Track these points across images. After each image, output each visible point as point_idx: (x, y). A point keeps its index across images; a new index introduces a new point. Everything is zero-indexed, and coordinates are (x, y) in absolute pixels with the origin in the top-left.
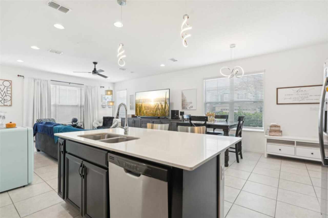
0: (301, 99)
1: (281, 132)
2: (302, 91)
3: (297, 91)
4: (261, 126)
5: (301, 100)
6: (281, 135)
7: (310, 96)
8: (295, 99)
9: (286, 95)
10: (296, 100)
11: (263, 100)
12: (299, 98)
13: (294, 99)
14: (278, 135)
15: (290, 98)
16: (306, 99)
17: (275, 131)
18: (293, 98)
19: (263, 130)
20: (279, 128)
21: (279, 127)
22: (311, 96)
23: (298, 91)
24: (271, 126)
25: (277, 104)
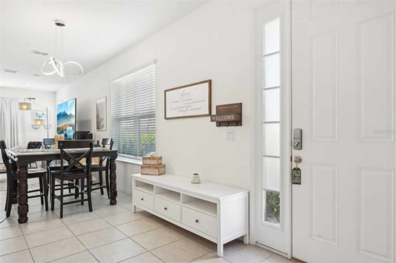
0: (185, 109)
2: (186, 94)
7: (193, 103)
9: (172, 102)
11: (155, 110)
14: (153, 173)
15: (176, 108)
16: (190, 108)
17: (149, 166)
18: (179, 108)
20: (156, 161)
23: (183, 95)
24: (144, 158)
25: (166, 118)
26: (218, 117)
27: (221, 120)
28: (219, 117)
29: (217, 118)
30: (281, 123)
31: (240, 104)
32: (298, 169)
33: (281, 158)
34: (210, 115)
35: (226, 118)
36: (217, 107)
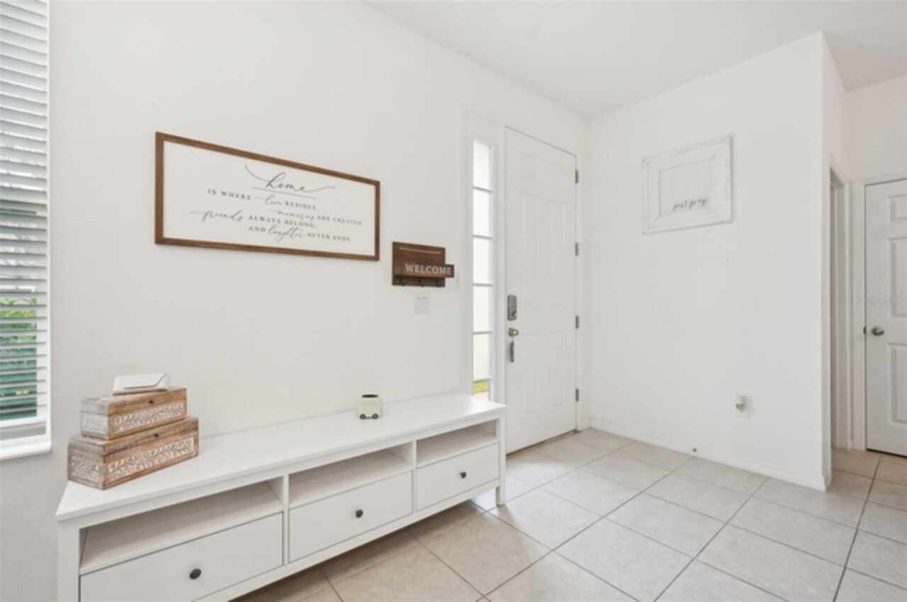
0: (288, 227)
1: (193, 428)
2: (290, 186)
3: (270, 183)
4: (28, 408)
5: (286, 233)
6: (191, 449)
7: (319, 218)
8: (260, 224)
9: (213, 192)
10: (263, 230)
12: (278, 221)
13: (254, 224)
14: (171, 457)
15: (236, 217)
16: (309, 229)
17: (154, 435)
18: (251, 218)
19: (42, 443)
20: (177, 405)
21: (178, 395)
22: (324, 218)
23: (275, 183)
24: (117, 410)
25: (160, 240)
26: (420, 268)
27: (427, 273)
28: (422, 267)
29: (416, 269)
30: (495, 286)
31: (443, 250)
32: (512, 345)
33: (493, 334)
34: (376, 258)
35: (436, 271)
36: (396, 246)
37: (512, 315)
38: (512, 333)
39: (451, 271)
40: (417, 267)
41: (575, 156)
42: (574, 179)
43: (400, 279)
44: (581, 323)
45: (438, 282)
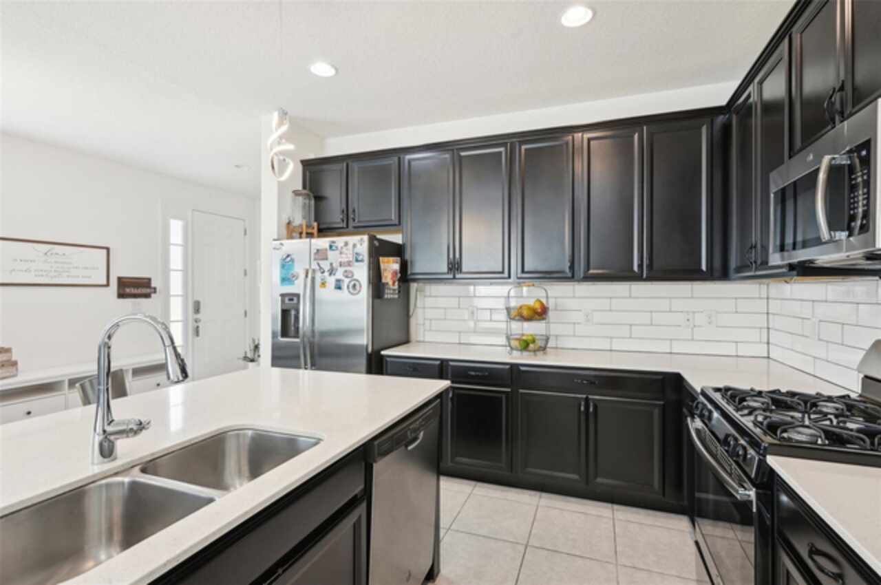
0: (56, 274)
1: (15, 364)
2: (57, 254)
3: (46, 254)
5: (55, 276)
6: (15, 372)
7: (74, 268)
8: (40, 273)
9: (16, 260)
10: (42, 276)
12: (51, 271)
13: (37, 273)
15: (28, 271)
16: (67, 274)
18: (36, 271)
20: (8, 354)
21: (8, 350)
22: (76, 268)
23: (48, 254)
26: (134, 289)
27: (139, 292)
28: (136, 289)
30: (185, 296)
31: (149, 280)
32: (198, 327)
33: (185, 322)
34: (108, 285)
35: (144, 291)
36: (120, 279)
37: (197, 309)
38: (197, 321)
39: (155, 290)
40: (132, 290)
41: (244, 220)
42: (243, 233)
43: (121, 295)
44: (248, 314)
45: (147, 296)
